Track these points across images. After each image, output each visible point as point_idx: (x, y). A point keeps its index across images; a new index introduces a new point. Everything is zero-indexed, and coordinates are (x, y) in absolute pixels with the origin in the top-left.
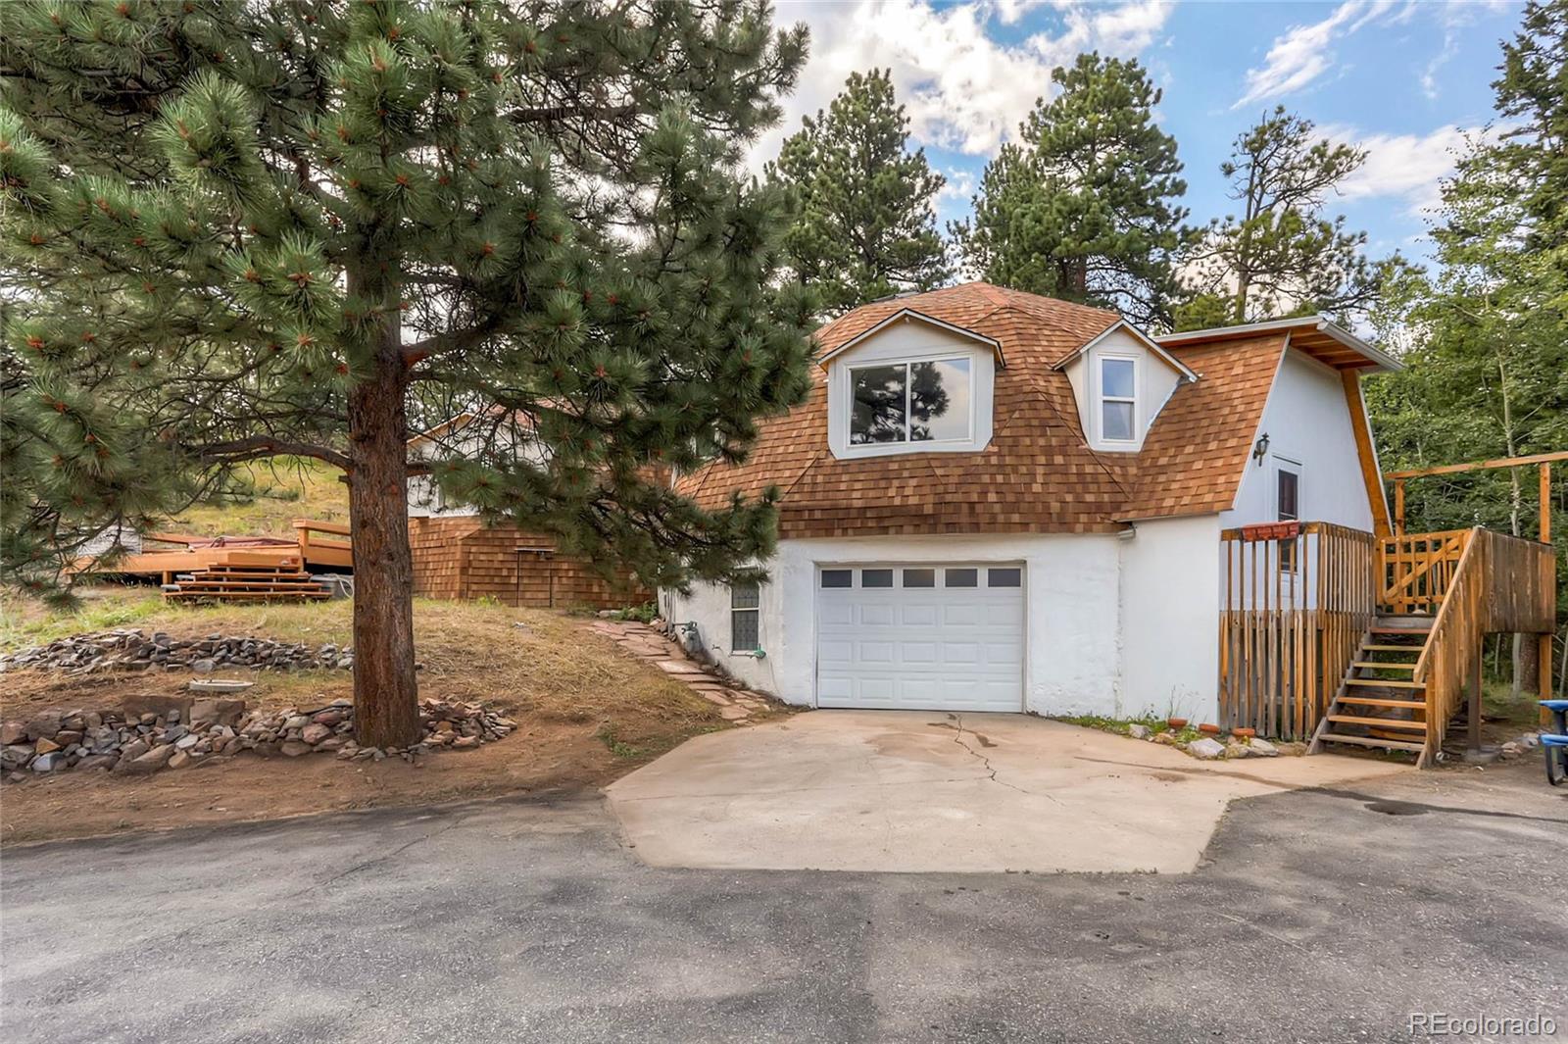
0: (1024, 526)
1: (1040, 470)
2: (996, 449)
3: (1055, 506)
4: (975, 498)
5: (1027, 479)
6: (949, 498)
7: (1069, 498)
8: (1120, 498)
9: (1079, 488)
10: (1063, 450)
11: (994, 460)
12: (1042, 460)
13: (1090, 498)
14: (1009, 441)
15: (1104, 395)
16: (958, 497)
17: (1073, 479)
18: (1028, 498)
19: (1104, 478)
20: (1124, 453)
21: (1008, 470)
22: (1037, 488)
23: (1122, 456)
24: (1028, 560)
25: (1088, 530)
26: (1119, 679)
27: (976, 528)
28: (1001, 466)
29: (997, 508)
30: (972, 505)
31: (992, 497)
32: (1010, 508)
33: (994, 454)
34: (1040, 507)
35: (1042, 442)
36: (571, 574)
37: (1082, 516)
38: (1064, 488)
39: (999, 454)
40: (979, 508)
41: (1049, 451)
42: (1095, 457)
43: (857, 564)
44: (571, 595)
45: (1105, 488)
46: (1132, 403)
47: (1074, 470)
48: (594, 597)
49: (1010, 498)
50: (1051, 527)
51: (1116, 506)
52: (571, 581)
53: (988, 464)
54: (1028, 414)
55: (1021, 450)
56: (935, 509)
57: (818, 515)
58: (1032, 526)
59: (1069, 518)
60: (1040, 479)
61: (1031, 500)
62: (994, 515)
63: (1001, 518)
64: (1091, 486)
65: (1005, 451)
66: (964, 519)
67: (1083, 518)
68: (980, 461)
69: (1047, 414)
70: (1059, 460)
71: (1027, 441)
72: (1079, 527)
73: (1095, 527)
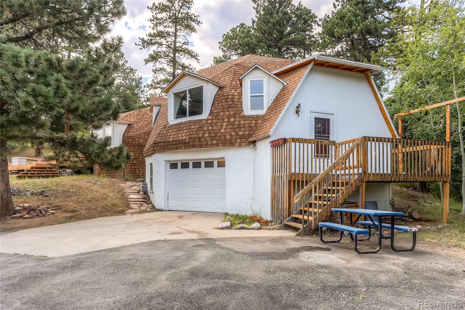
0: (217, 145)
1: (225, 124)
2: (211, 117)
3: (228, 137)
4: (201, 135)
5: (220, 128)
6: (192, 136)
7: (233, 134)
8: (252, 132)
9: (237, 130)
10: (234, 116)
11: (209, 122)
12: (226, 120)
13: (241, 133)
14: (216, 114)
15: (251, 94)
16: (195, 136)
17: (236, 126)
18: (219, 134)
19: (247, 125)
20: (259, 115)
21: (214, 125)
22: (223, 131)
23: (258, 117)
24: (225, 157)
25: (240, 145)
26: (253, 201)
27: (201, 146)
28: (211, 123)
29: (208, 139)
30: (200, 138)
31: (207, 135)
32: (212, 138)
33: (210, 119)
34: (223, 137)
35: (227, 113)
36: (129, 167)
37: (238, 140)
38: (232, 130)
39: (212, 119)
40: (202, 139)
41: (229, 117)
42: (246, 118)
43: (179, 161)
44: (129, 174)
45: (247, 129)
46: (263, 96)
47: (237, 123)
48: (137, 174)
49: (213, 135)
50: (227, 144)
51: (250, 136)
52: (130, 169)
53: (207, 123)
54: (224, 104)
55: (219, 117)
56: (189, 140)
57: (162, 144)
58: (220, 145)
59: (233, 141)
60: (224, 127)
61: (220, 135)
62: (207, 141)
63: (210, 142)
64: (242, 129)
65: (214, 118)
66: (197, 143)
67: (238, 141)
68: (204, 122)
69: (230, 103)
70: (232, 120)
71: (222, 114)
72: (237, 144)
73: (243, 144)
